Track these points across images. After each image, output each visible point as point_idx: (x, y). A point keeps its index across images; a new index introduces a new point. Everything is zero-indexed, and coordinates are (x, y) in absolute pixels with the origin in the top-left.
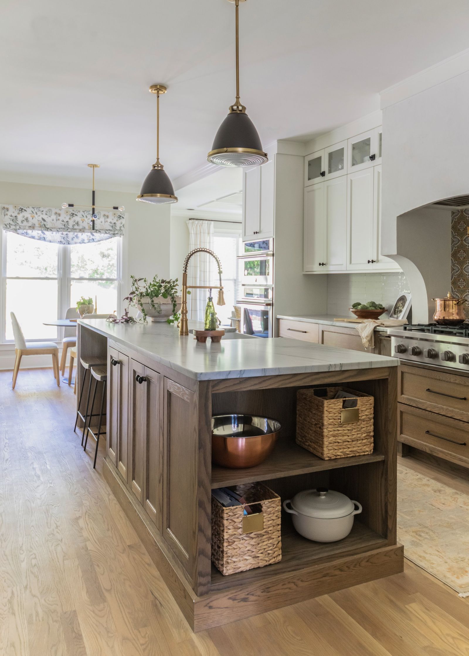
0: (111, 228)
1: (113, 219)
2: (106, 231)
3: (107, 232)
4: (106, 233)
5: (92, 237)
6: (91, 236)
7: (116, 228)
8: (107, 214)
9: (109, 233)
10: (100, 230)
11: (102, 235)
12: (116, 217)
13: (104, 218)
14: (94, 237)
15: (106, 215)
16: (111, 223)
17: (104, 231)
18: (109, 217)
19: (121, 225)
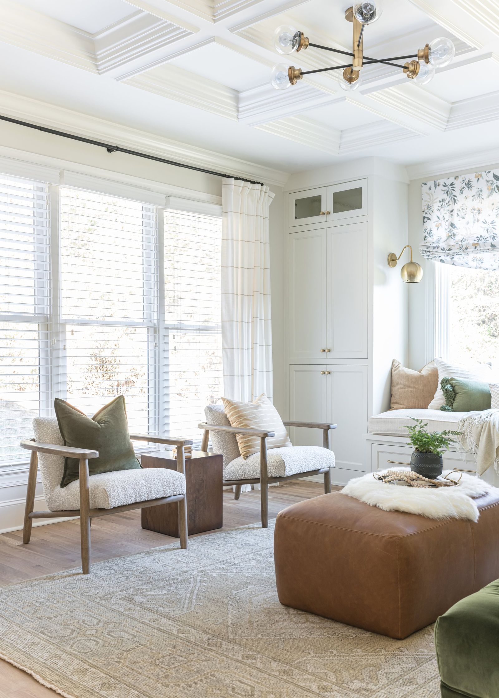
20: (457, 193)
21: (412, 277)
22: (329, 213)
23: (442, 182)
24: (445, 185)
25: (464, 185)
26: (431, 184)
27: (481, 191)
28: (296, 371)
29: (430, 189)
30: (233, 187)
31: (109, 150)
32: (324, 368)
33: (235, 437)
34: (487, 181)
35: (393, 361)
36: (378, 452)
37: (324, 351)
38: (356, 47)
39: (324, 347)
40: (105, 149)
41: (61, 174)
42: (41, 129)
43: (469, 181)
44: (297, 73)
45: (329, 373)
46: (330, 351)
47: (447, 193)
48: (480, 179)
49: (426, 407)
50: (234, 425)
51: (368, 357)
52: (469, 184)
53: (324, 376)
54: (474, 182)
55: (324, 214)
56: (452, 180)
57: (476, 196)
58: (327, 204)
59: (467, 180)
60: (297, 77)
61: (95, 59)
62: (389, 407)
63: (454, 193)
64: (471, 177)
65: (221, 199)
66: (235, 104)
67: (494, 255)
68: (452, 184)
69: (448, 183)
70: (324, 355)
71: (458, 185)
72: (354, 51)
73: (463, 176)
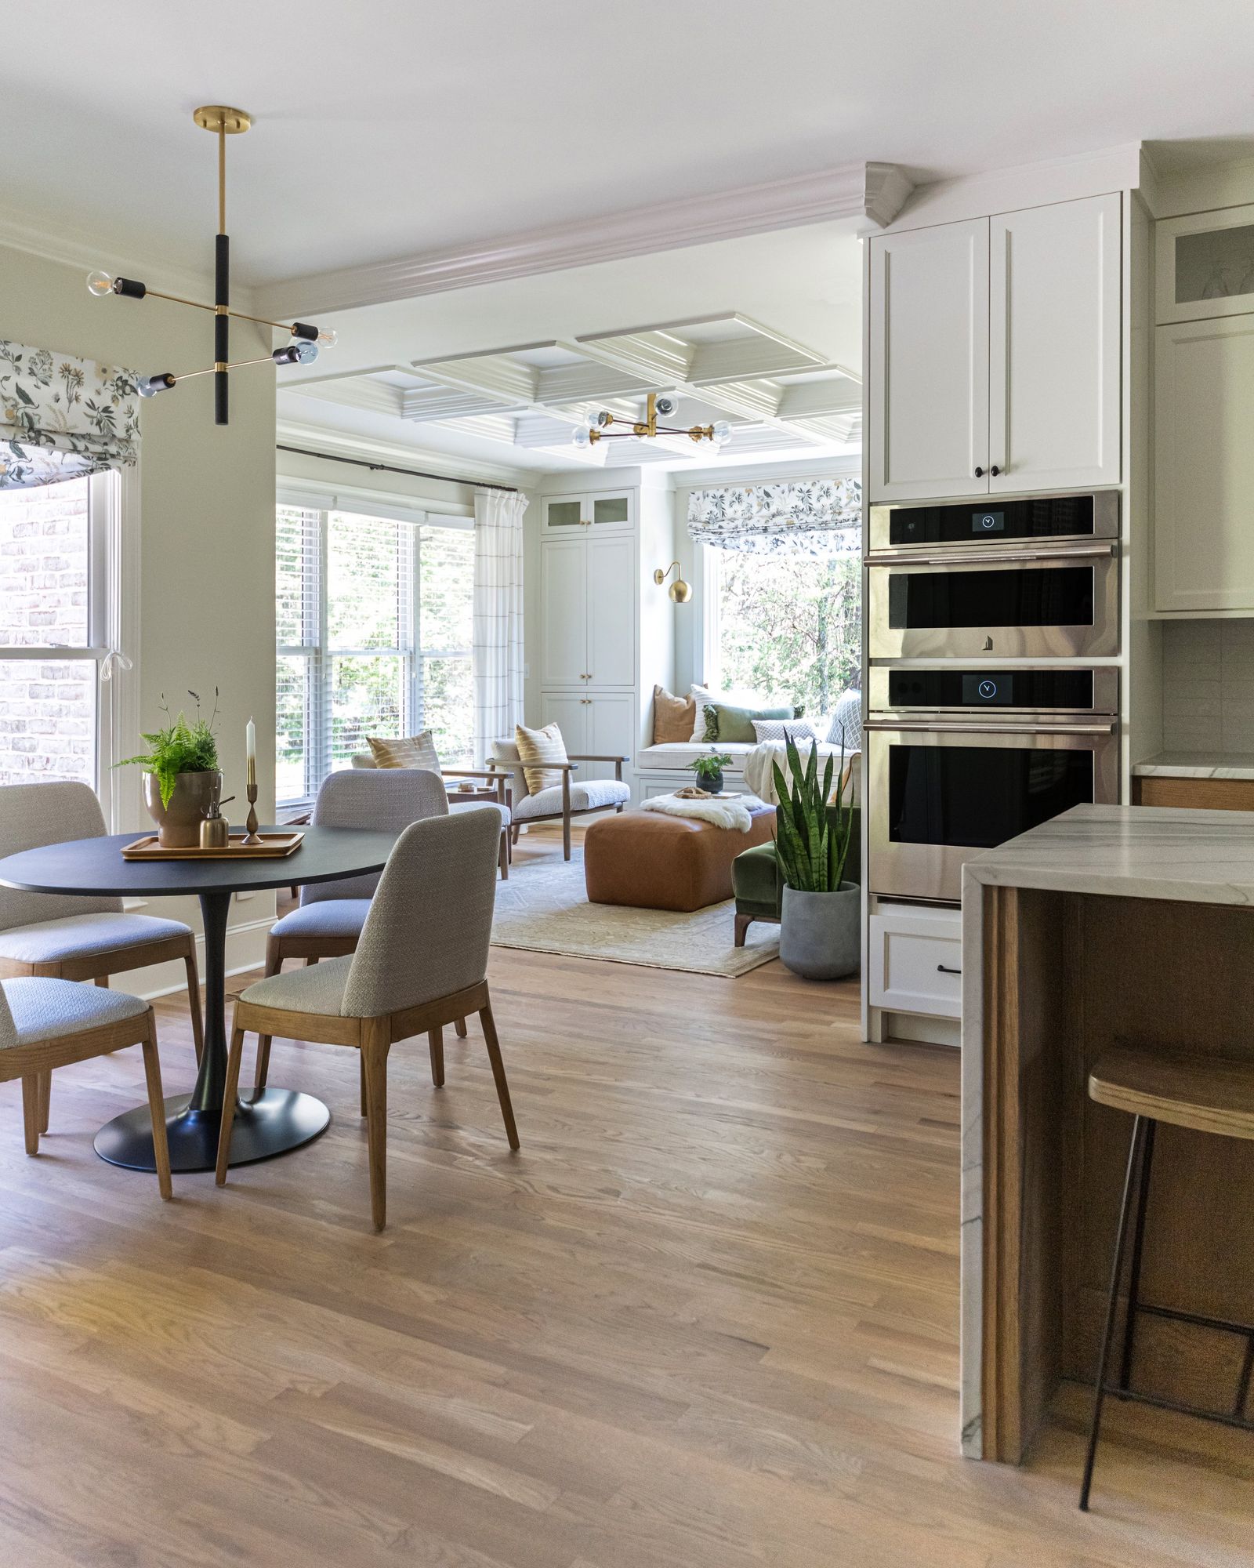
0: (95, 430)
1: (98, 393)
2: (76, 440)
3: (81, 445)
4: (75, 450)
5: (16, 462)
6: (14, 458)
7: (116, 432)
8: (75, 365)
9: (87, 449)
10: (55, 432)
11: (57, 455)
12: (109, 383)
13: (65, 381)
14: (23, 464)
15: (72, 367)
16: (92, 406)
17: (65, 442)
18: (86, 379)
19: (131, 422)
20: (726, 506)
21: (680, 596)
22: (589, 523)
23: (711, 493)
24: (714, 497)
25: (734, 499)
26: (699, 494)
27: (751, 507)
28: (549, 700)
29: (698, 499)
30: (489, 498)
31: (372, 468)
32: (583, 697)
33: (523, 770)
34: (758, 497)
35: (655, 686)
36: (647, 787)
37: (584, 677)
38: (650, 420)
39: (584, 673)
40: (368, 468)
41: (335, 500)
42: (319, 455)
43: (739, 495)
44: (597, 435)
45: (590, 702)
46: (590, 677)
47: (716, 505)
48: (751, 494)
49: (687, 740)
50: (522, 760)
51: (635, 682)
52: (739, 499)
53: (584, 705)
54: (744, 497)
55: (583, 524)
56: (721, 492)
57: (746, 512)
58: (587, 512)
59: (737, 494)
60: (597, 438)
61: (402, 408)
62: (654, 743)
63: (723, 506)
64: (741, 490)
65: (474, 509)
66: (513, 430)
67: (766, 538)
68: (721, 497)
69: (718, 494)
70: (584, 682)
71: (728, 498)
72: (648, 422)
73: (733, 489)
